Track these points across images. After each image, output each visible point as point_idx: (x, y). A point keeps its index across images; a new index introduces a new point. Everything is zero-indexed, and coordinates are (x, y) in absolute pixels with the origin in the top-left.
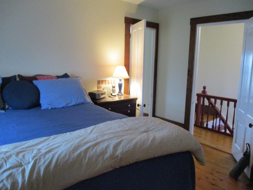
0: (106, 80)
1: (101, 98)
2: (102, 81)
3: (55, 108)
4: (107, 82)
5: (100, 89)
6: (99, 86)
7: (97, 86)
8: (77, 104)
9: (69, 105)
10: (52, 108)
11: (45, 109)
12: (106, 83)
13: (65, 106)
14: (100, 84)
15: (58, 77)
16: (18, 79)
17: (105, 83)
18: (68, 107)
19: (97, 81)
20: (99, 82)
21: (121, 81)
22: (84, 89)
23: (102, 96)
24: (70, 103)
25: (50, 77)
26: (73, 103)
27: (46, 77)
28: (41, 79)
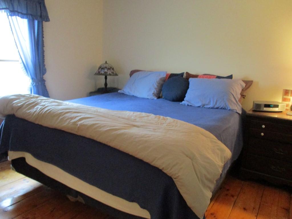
1: (261, 110)
3: (191, 106)
5: (288, 102)
6: (286, 97)
7: (283, 97)
9: (205, 106)
10: (188, 105)
13: (201, 106)
14: (288, 95)
18: (204, 108)
19: (284, 90)
20: (286, 92)
22: (232, 93)
23: (266, 109)
24: (207, 105)
25: (211, 76)
26: (211, 106)
27: (207, 76)
28: (200, 77)
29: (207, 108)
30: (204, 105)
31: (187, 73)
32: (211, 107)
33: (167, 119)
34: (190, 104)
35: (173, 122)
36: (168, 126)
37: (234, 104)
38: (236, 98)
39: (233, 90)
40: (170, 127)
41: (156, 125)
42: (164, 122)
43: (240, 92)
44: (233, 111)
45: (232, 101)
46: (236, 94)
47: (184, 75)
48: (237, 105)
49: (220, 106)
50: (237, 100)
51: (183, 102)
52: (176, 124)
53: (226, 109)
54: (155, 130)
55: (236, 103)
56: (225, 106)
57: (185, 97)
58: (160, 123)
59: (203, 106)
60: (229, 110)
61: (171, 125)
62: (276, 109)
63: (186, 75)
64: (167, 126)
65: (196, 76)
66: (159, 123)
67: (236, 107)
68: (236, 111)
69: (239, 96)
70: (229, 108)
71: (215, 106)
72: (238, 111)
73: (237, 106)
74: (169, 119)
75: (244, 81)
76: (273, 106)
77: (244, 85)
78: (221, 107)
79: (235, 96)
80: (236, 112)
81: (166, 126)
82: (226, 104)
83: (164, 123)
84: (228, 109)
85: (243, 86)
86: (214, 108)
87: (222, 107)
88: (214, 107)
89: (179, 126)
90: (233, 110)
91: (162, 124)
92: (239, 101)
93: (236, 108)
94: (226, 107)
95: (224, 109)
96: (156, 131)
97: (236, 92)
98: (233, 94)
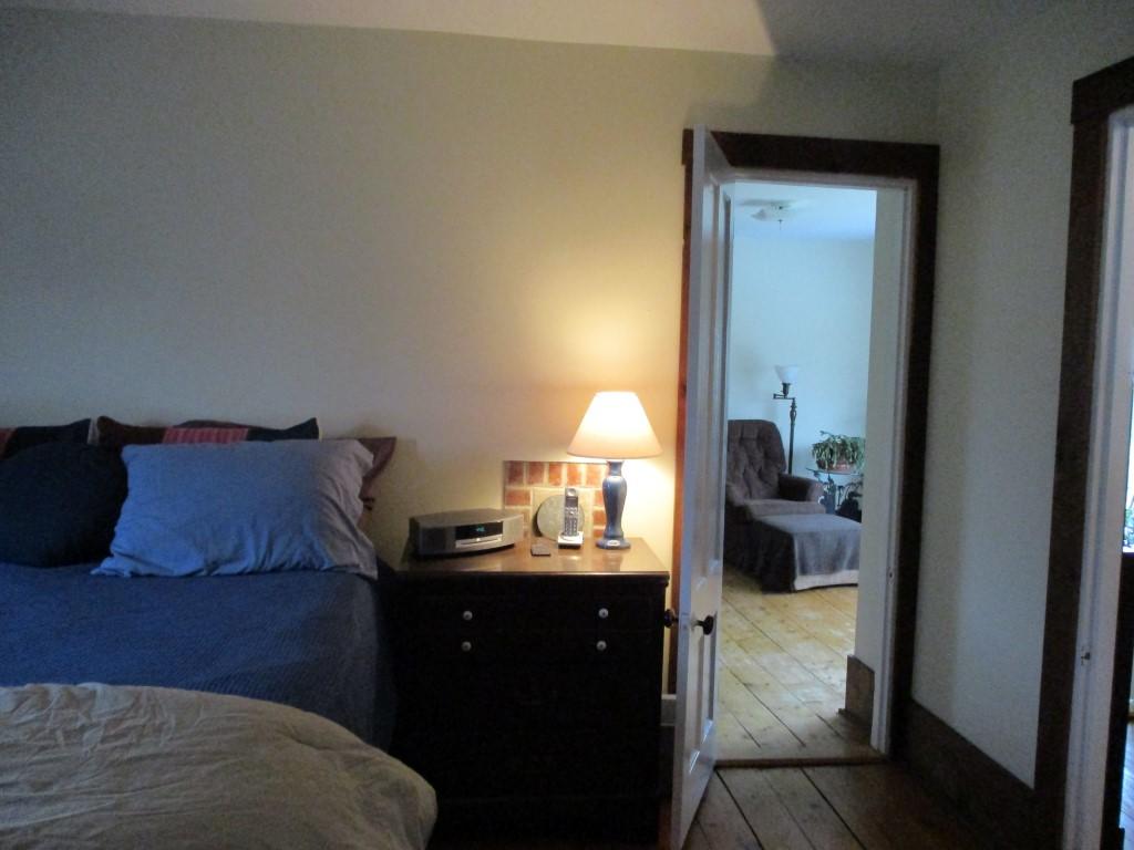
0: (559, 464)
1: (449, 551)
2: (535, 468)
3: (150, 576)
4: (564, 471)
5: (523, 505)
6: (514, 487)
7: (504, 490)
8: (269, 566)
9: (224, 569)
10: (135, 575)
11: (107, 573)
12: (559, 476)
13: (200, 570)
14: (521, 482)
15: (258, 434)
16: (93, 434)
17: (551, 479)
18: (218, 575)
19: (505, 463)
20: (514, 471)
21: (620, 474)
22: (332, 501)
23: (461, 545)
24: (230, 561)
25: (223, 430)
26: (249, 562)
27: (207, 430)
28: (175, 440)
29: (232, 575)
30: (216, 565)
31: (105, 422)
32: (248, 570)
33: (93, 694)
34: (143, 570)
35: (133, 705)
36: (117, 737)
37: (346, 539)
38: (350, 517)
39: (336, 488)
40: (128, 747)
41: (43, 748)
42: (83, 720)
43: (359, 490)
44: (344, 572)
45: (334, 531)
46: (348, 500)
47: (90, 431)
48: (357, 544)
49: (291, 560)
50: (354, 522)
51: (107, 564)
52: (154, 715)
53: (317, 567)
54: (46, 785)
55: (349, 535)
56: (308, 555)
57: (112, 535)
58: (59, 733)
59: (210, 571)
60: (329, 570)
61: (129, 729)
62: (496, 541)
63: (102, 430)
64: (108, 746)
65: (151, 435)
66: (53, 731)
67: (354, 553)
68: (356, 571)
69: (359, 506)
70: (326, 560)
71: (266, 563)
72: (363, 570)
73: (357, 551)
74: (105, 697)
75: (363, 441)
76: (482, 530)
77: (368, 457)
78: (294, 562)
79: (342, 506)
80: (358, 575)
81: (103, 741)
82: (311, 547)
83: (83, 729)
84: (325, 567)
85: (366, 465)
86: (265, 573)
87: (298, 563)
88: (263, 570)
89: (173, 722)
90: (346, 566)
91: (74, 735)
92: (358, 525)
93: (355, 559)
94: (314, 560)
95: (305, 568)
96: (54, 790)
97: (346, 491)
98: (338, 502)
